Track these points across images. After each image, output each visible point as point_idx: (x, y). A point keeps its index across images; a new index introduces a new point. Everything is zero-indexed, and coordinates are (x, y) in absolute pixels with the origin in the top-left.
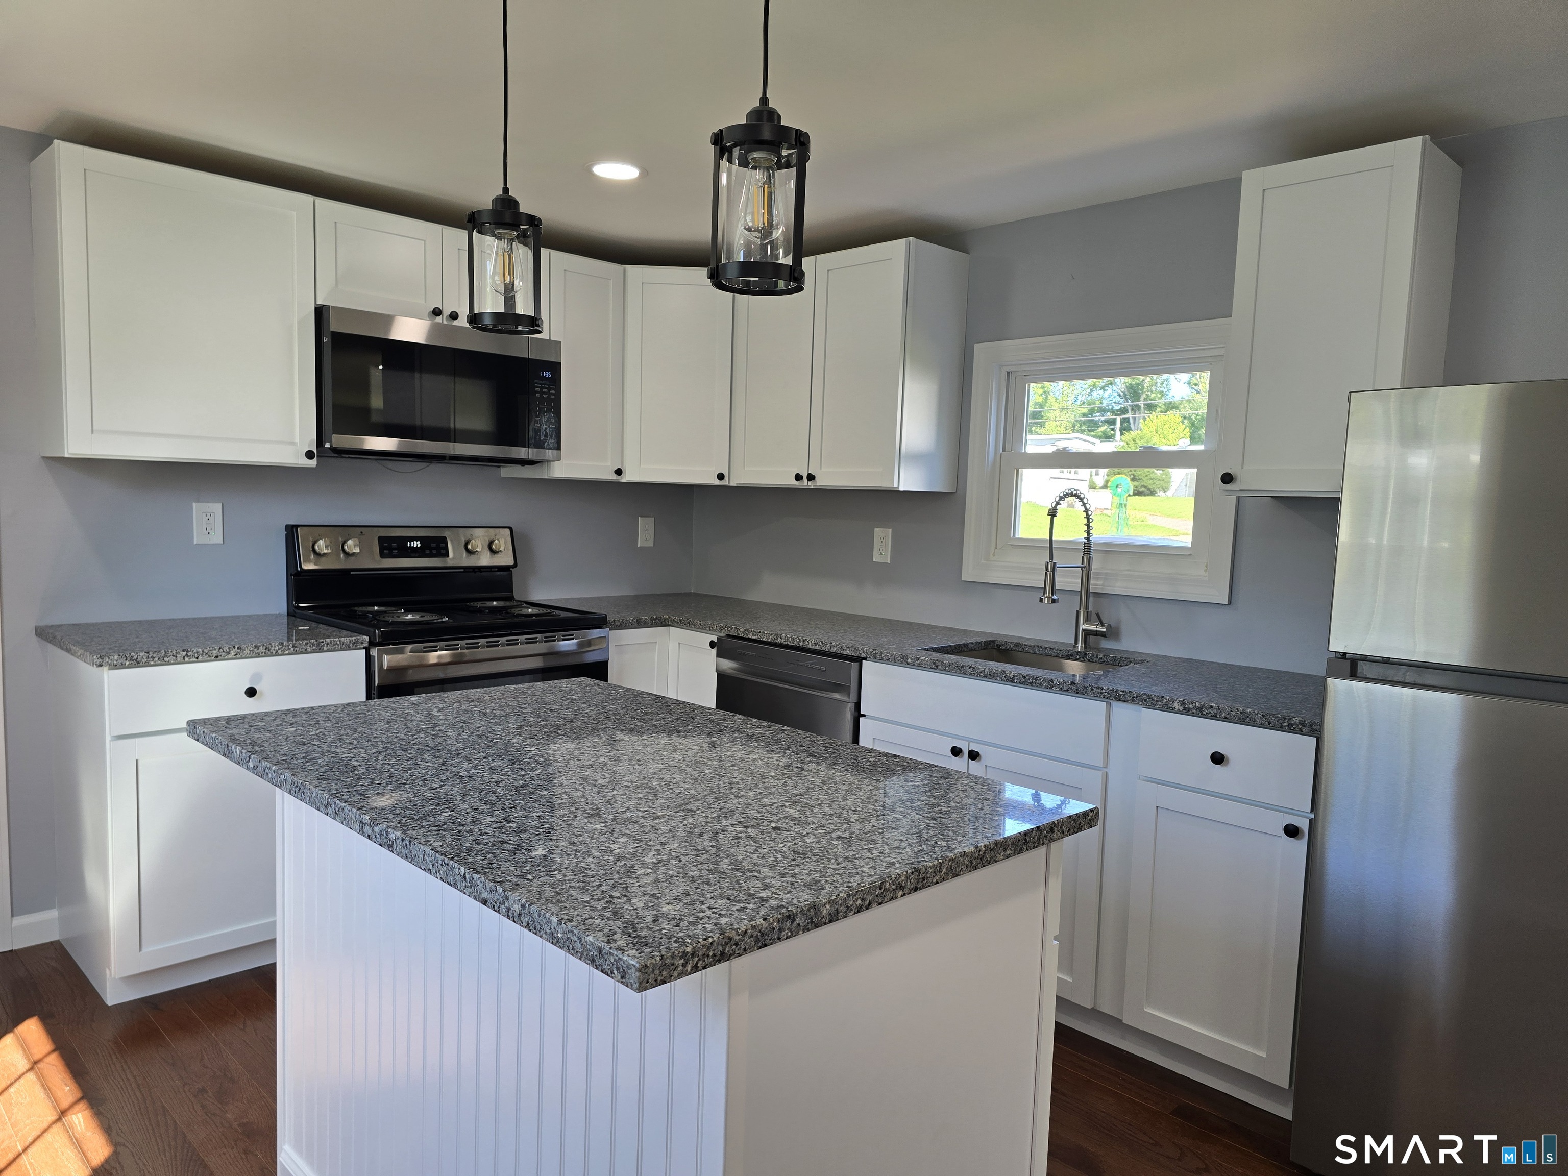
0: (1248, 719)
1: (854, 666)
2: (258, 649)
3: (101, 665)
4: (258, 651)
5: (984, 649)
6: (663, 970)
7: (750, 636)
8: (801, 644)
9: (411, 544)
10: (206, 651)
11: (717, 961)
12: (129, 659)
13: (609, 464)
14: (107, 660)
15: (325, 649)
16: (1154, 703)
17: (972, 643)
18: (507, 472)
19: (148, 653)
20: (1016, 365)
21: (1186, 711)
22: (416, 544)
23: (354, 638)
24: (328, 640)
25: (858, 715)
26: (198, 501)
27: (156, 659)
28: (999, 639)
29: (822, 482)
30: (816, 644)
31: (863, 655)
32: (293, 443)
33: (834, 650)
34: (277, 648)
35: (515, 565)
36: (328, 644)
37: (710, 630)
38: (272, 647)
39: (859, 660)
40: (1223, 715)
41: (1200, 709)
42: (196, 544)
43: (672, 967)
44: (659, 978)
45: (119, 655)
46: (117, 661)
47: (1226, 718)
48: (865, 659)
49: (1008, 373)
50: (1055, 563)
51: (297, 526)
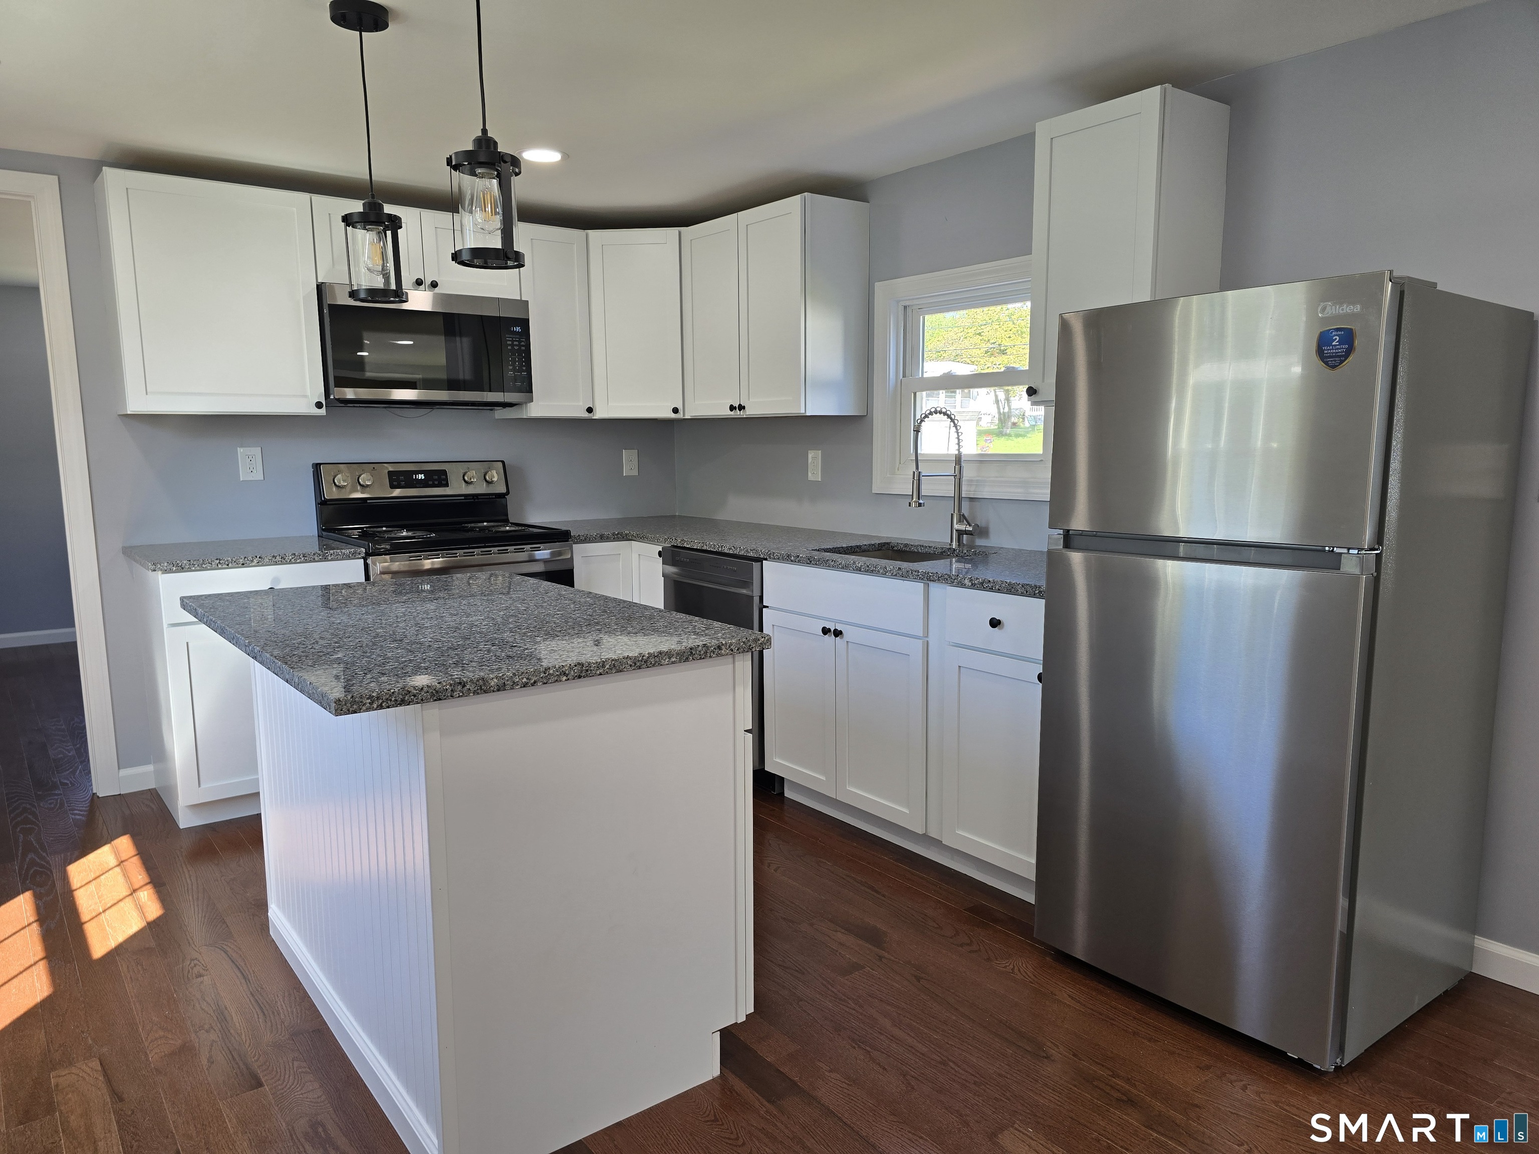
0: (1013, 589)
1: (756, 565)
2: (275, 558)
3: (155, 570)
4: (275, 560)
5: (879, 550)
6: (353, 705)
7: (685, 545)
8: (720, 549)
9: (416, 477)
10: (234, 559)
11: (398, 704)
12: (175, 565)
13: (581, 403)
14: (159, 566)
15: (330, 558)
16: (952, 581)
17: (865, 545)
18: (500, 413)
19: (190, 561)
20: (909, 300)
21: (973, 586)
22: (421, 476)
23: (352, 550)
24: (332, 552)
25: (762, 607)
26: (241, 446)
27: (196, 566)
28: (892, 542)
29: (752, 411)
30: (730, 549)
31: (762, 556)
32: (305, 396)
33: (742, 553)
34: (291, 557)
35: (508, 493)
36: (331, 555)
37: (658, 542)
38: (286, 556)
39: (760, 560)
40: (997, 587)
41: (982, 584)
42: (242, 481)
43: (361, 703)
44: (351, 709)
45: (168, 563)
46: (166, 567)
47: (999, 590)
48: (766, 559)
49: (905, 307)
50: (920, 472)
51: (320, 464)
